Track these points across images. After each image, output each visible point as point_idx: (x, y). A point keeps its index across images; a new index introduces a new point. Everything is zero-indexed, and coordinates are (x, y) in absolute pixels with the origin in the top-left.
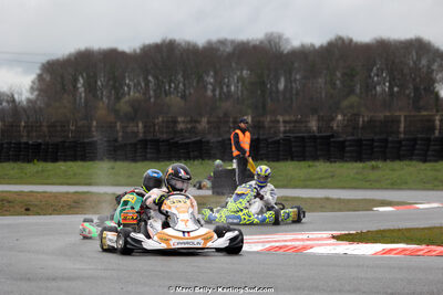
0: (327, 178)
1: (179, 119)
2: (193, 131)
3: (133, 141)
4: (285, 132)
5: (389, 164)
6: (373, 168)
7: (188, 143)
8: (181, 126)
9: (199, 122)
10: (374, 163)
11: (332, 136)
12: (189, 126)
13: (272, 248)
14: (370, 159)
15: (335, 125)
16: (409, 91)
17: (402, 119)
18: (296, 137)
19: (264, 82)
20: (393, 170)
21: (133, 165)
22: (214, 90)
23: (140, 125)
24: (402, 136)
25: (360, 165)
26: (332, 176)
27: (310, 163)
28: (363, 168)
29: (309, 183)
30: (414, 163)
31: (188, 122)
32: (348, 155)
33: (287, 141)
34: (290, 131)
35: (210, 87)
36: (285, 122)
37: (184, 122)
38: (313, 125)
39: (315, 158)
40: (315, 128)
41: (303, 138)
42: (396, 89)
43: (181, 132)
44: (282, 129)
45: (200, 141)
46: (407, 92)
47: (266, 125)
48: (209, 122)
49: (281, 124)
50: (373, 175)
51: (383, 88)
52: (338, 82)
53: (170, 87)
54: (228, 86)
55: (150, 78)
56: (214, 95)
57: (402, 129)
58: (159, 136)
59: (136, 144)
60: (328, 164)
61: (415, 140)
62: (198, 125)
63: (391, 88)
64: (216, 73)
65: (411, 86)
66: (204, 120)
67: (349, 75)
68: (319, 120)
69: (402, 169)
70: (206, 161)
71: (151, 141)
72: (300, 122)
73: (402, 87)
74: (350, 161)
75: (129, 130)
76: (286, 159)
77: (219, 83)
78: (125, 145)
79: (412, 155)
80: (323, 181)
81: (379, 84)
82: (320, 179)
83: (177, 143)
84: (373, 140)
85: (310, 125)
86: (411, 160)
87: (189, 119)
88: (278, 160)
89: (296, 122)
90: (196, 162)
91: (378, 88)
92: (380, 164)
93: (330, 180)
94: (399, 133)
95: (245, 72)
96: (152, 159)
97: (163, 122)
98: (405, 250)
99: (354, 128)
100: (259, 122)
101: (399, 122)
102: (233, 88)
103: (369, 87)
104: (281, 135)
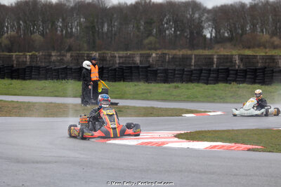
0: (146, 93)
1: (53, 54)
2: (61, 61)
3: (23, 67)
4: (119, 63)
5: (185, 85)
6: (176, 87)
7: (58, 69)
8: (53, 58)
9: (65, 56)
10: (175, 84)
11: (149, 67)
12: (59, 58)
13: (143, 143)
14: (173, 82)
15: (151, 60)
16: (187, 34)
17: (193, 56)
18: (126, 67)
19: (94, 26)
20: (188, 89)
21: (24, 82)
22: (62, 31)
23: (28, 57)
24: (193, 67)
25: (167, 85)
26: (150, 92)
27: (136, 83)
28: (169, 87)
29: (135, 96)
30: (201, 85)
31: (59, 56)
32: (158, 78)
33: (121, 69)
34: (123, 63)
35: (59, 28)
36: (119, 57)
37: (55, 56)
38: (138, 60)
39: (139, 80)
40: (138, 62)
41: (131, 67)
42: (178, 33)
43: (54, 62)
44: (118, 61)
45: (66, 68)
46: (186, 34)
47: (108, 59)
48: (71, 56)
49: (117, 59)
50: (175, 92)
51: (170, 32)
52: (142, 27)
53: (34, 28)
54: (71, 29)
55: (21, 22)
56: (62, 34)
57: (193, 63)
58: (39, 64)
59: (25, 69)
60: (147, 84)
61: (201, 70)
62: (64, 58)
63: (175, 31)
64: (63, 20)
65: (188, 31)
66: (69, 55)
67: (149, 23)
68: (141, 57)
69: (194, 88)
70: (70, 81)
71: (35, 67)
72: (129, 57)
73: (182, 31)
74: (161, 83)
75: (20, 60)
76: (120, 81)
77: (65, 26)
78: (18, 69)
79: (199, 80)
80: (144, 95)
81: (167, 29)
82: (143, 93)
83: (51, 68)
84: (175, 70)
85: (135, 59)
86: (198, 82)
87: (59, 54)
88: (115, 81)
89: (126, 57)
90: (64, 81)
91: (167, 32)
92: (180, 85)
93: (149, 95)
94: (190, 65)
95: (82, 20)
96: (35, 79)
97: (42, 55)
98: (223, 146)
99: (163, 62)
100: (103, 57)
101: (191, 59)
102: (74, 30)
103: (161, 31)
104: (117, 65)
